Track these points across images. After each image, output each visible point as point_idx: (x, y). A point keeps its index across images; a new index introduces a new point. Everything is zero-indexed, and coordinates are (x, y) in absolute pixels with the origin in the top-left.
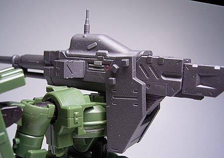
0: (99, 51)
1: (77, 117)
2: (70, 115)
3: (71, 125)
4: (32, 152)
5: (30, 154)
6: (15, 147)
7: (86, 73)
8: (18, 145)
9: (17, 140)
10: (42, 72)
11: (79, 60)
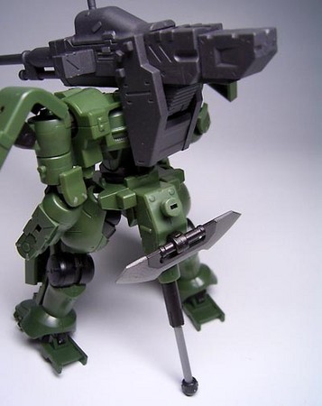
0: (105, 33)
1: (102, 123)
2: (92, 122)
3: (96, 135)
4: (64, 175)
5: (63, 178)
6: (44, 176)
7: (97, 65)
8: (46, 173)
9: (43, 168)
10: (53, 69)
11: (86, 48)
